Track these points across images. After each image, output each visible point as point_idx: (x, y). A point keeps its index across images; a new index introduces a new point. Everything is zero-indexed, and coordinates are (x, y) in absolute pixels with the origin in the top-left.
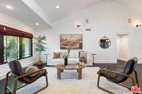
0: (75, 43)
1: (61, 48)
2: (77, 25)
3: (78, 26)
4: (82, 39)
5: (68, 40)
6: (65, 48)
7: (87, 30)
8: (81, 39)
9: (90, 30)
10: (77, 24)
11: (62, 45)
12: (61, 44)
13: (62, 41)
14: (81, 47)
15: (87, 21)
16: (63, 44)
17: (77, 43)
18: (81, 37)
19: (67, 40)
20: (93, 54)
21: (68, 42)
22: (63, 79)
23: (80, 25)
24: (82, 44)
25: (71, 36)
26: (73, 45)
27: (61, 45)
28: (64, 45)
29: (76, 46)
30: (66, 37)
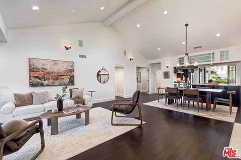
0: (62, 76)
1: (32, 85)
2: (65, 47)
3: (67, 49)
4: (74, 70)
5: (48, 70)
6: (42, 85)
7: (80, 56)
8: (72, 70)
9: (85, 57)
10: (65, 45)
11: (33, 79)
12: (30, 76)
13: (35, 72)
14: (72, 82)
15: (81, 44)
16: (35, 77)
17: (66, 76)
18: (72, 66)
19: (44, 69)
20: (92, 92)
21: (48, 73)
22: (62, 132)
23: (70, 48)
24: (73, 76)
25: (54, 63)
26: (58, 79)
27: (30, 79)
28: (40, 79)
29: (64, 81)
30: (43, 64)
